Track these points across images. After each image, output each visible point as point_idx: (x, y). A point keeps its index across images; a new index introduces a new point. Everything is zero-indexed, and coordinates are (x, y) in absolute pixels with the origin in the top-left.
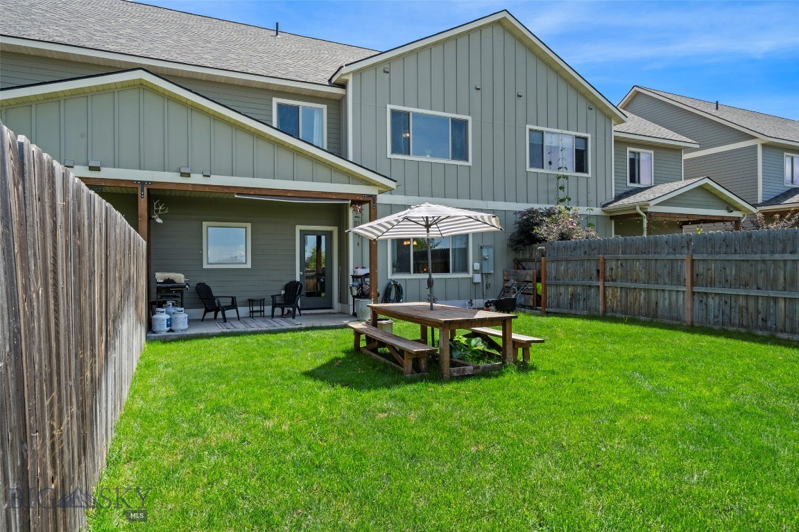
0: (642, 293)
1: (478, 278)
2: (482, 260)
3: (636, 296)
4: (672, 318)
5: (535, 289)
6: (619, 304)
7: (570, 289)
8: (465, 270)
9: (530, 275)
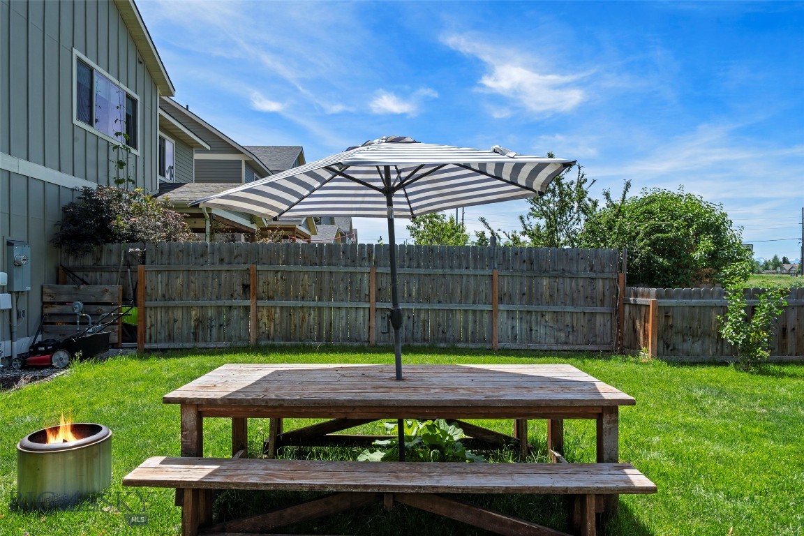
0: (312, 312)
1: (7, 301)
2: (12, 266)
3: (304, 317)
4: (350, 340)
5: (121, 315)
6: (278, 328)
7: (194, 313)
9: (112, 294)
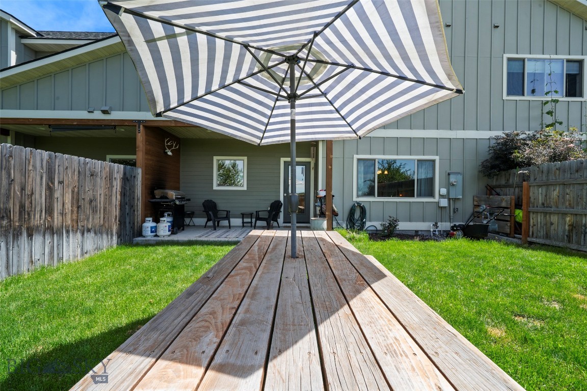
1: (444, 203)
2: (450, 185)
5: (512, 215)
7: (568, 218)
8: (431, 194)
9: (506, 201)
